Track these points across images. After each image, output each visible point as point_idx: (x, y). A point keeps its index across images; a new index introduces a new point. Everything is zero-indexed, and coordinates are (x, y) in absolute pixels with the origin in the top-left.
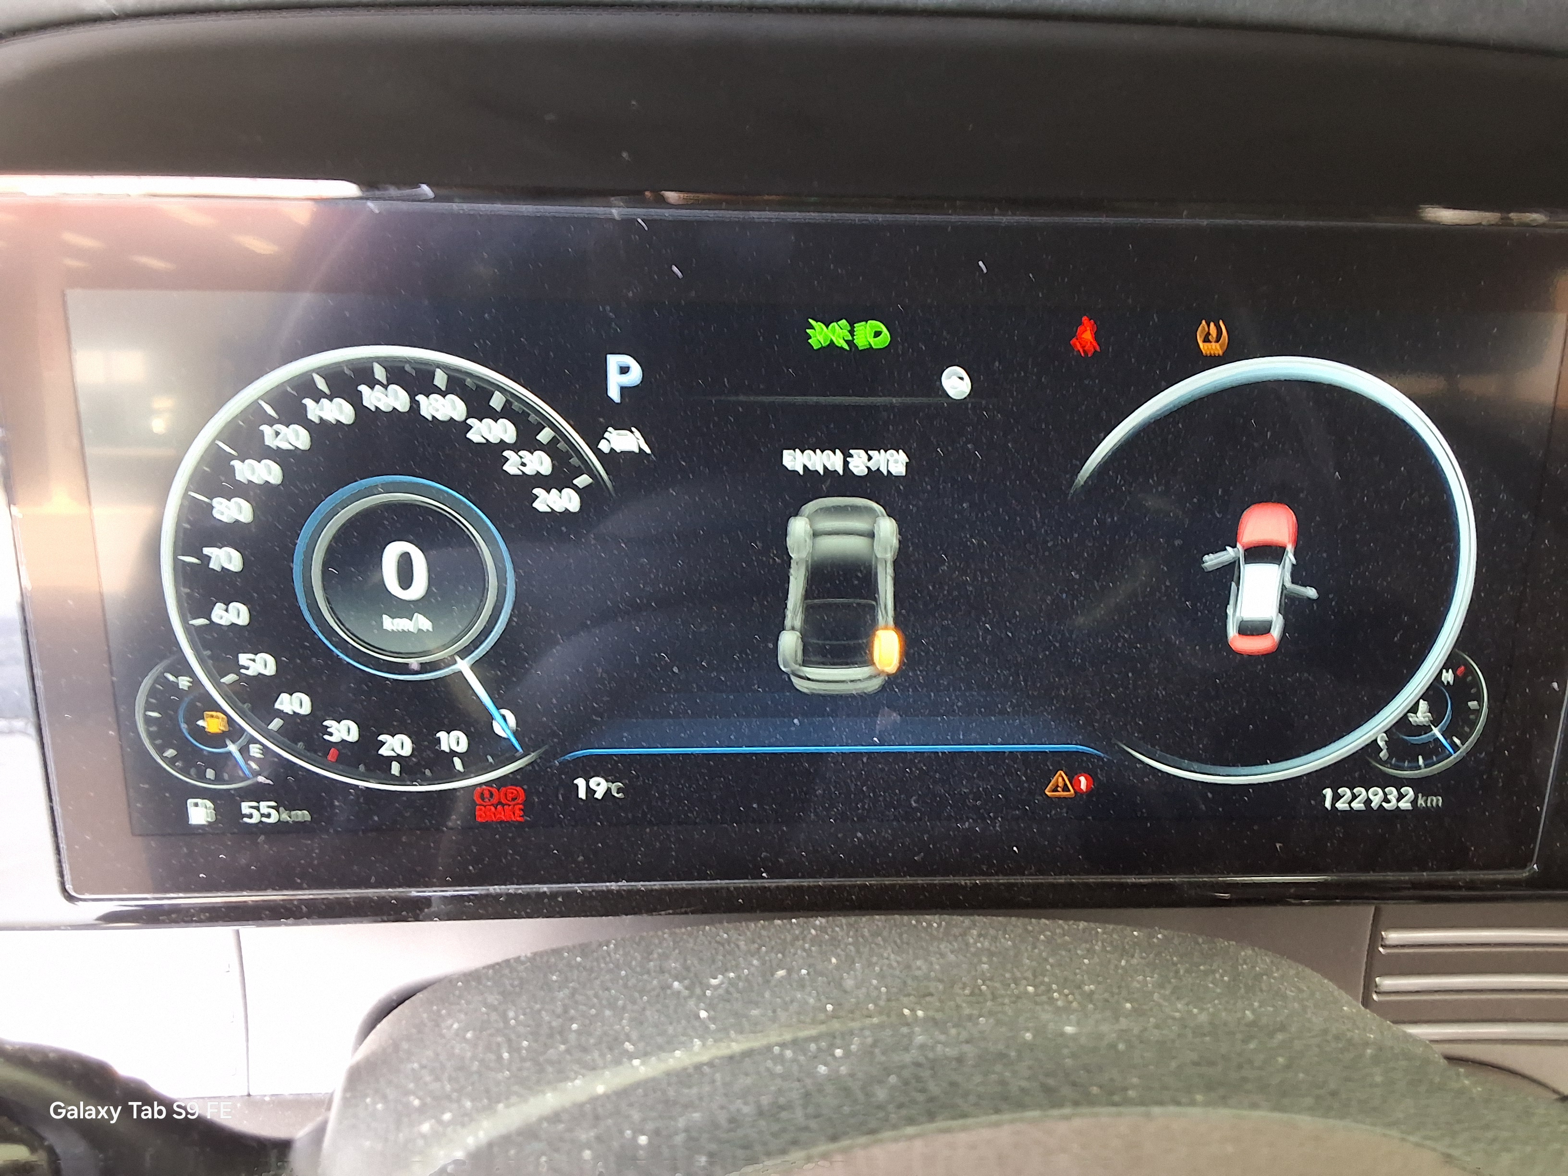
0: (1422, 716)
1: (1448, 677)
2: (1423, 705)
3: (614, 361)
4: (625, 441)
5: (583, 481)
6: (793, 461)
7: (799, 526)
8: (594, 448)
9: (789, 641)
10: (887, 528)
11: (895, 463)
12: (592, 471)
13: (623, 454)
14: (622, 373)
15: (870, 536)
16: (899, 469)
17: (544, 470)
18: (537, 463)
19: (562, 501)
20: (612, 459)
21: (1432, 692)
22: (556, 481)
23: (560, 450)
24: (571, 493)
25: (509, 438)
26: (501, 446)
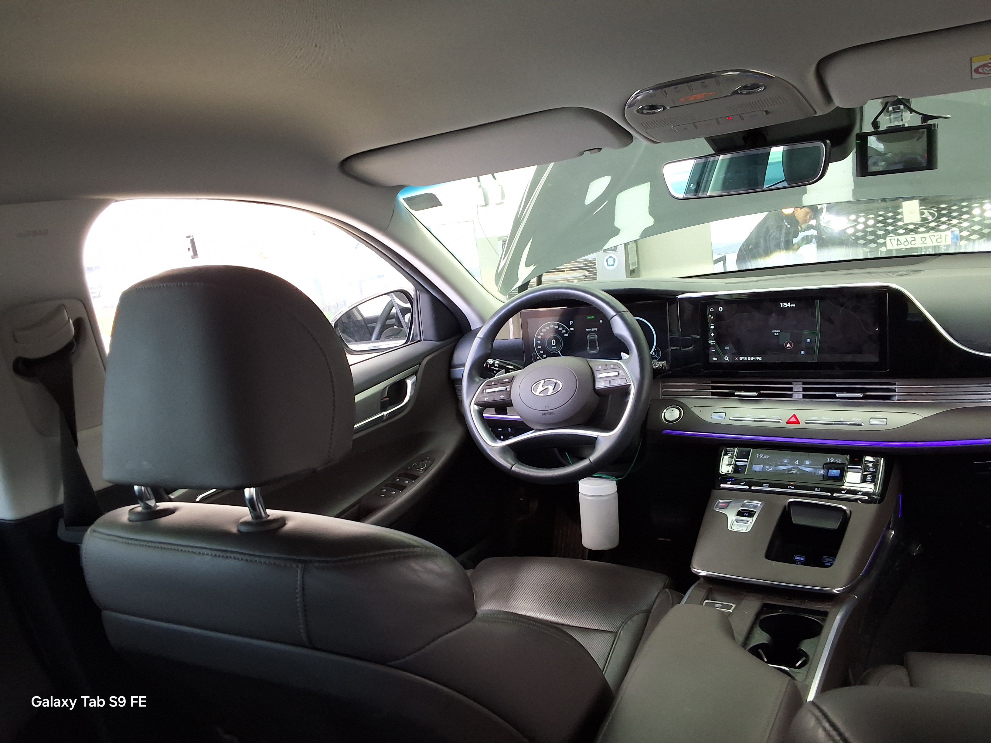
0: (654, 354)
1: (656, 349)
2: (654, 353)
4: (572, 329)
5: (568, 333)
6: (587, 330)
7: (588, 336)
8: (569, 329)
9: (588, 348)
10: (596, 336)
11: (596, 329)
12: (569, 332)
13: (572, 330)
14: (571, 322)
15: (595, 337)
16: (597, 330)
17: (565, 332)
18: (564, 331)
19: (567, 335)
20: (571, 331)
21: (654, 351)
22: (566, 333)
23: (566, 330)
24: (568, 334)
25: (562, 329)
26: (561, 330)
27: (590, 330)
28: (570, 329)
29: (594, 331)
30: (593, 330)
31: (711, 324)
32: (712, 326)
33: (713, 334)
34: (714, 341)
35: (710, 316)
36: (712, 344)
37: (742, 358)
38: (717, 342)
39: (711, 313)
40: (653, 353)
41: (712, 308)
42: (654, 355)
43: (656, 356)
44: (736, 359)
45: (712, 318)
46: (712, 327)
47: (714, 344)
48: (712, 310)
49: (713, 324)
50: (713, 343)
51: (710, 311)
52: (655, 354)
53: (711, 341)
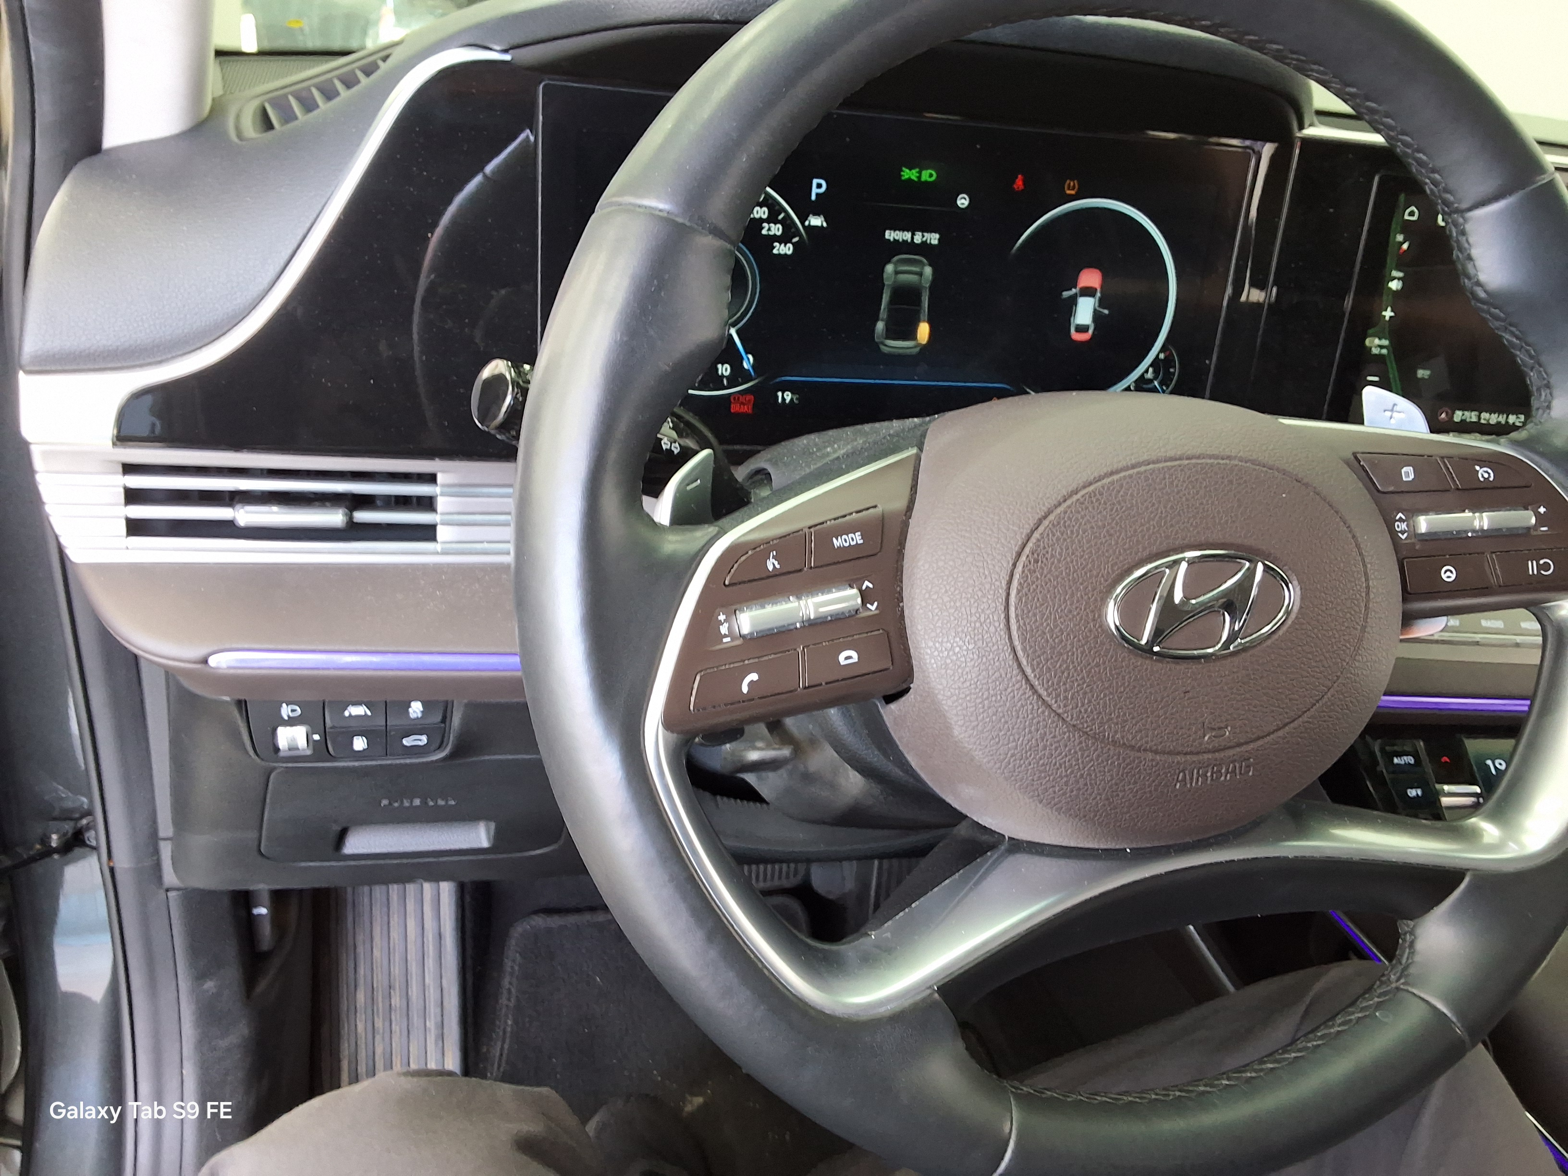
0: (1150, 375)
1: (1162, 356)
3: (815, 182)
4: (816, 221)
5: (796, 240)
6: (890, 235)
7: (890, 268)
8: (803, 223)
9: (880, 326)
10: (928, 271)
11: (934, 238)
12: (800, 235)
13: (816, 227)
14: (818, 187)
15: (920, 274)
16: (935, 242)
17: (779, 233)
18: (776, 230)
19: (785, 249)
20: (810, 229)
21: (1155, 364)
22: (784, 239)
23: (787, 224)
24: (790, 245)
25: (765, 216)
26: (761, 221)
27: (907, 236)
28: (807, 223)
29: (924, 243)
30: (918, 239)
31: (1395, 273)
32: (1396, 281)
33: (1388, 314)
34: (1385, 342)
35: (1400, 238)
36: (1375, 351)
37: (1463, 415)
38: (1397, 347)
39: (1407, 228)
40: (1147, 371)
41: (1413, 208)
42: (1151, 381)
43: (1156, 383)
44: (1443, 416)
45: (1405, 246)
46: (1394, 285)
47: (1384, 351)
48: (1412, 214)
49: (1401, 274)
50: (1381, 347)
51: (1407, 217)
52: (1155, 378)
53: (1377, 341)
